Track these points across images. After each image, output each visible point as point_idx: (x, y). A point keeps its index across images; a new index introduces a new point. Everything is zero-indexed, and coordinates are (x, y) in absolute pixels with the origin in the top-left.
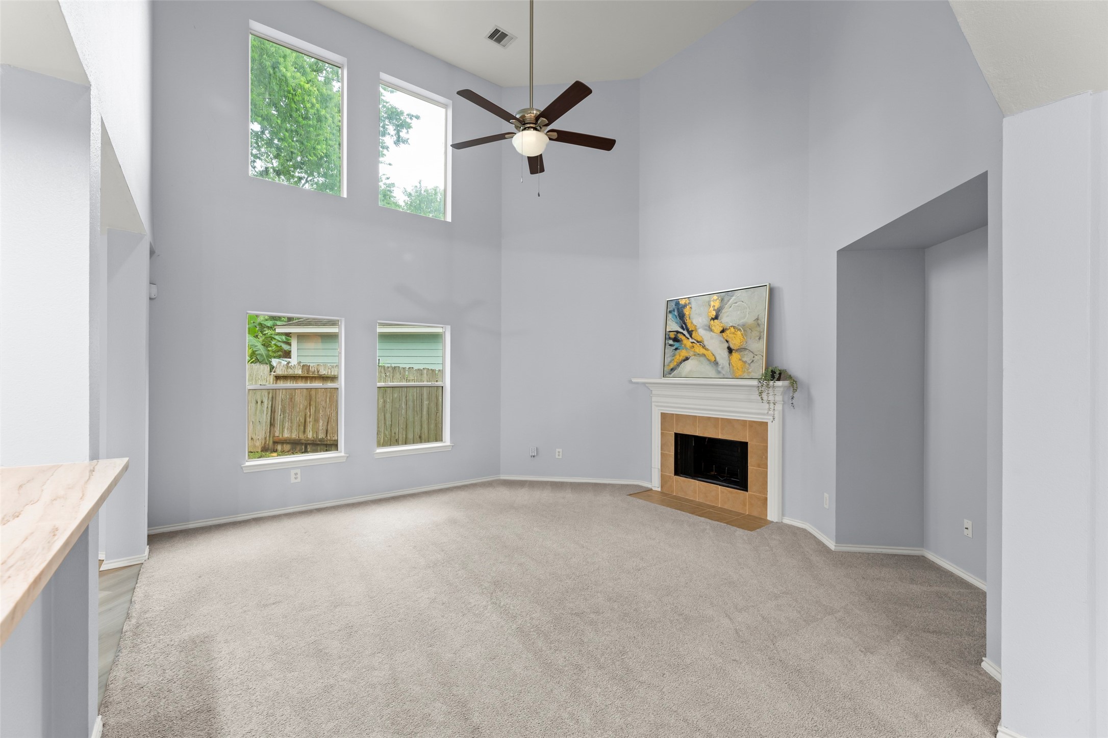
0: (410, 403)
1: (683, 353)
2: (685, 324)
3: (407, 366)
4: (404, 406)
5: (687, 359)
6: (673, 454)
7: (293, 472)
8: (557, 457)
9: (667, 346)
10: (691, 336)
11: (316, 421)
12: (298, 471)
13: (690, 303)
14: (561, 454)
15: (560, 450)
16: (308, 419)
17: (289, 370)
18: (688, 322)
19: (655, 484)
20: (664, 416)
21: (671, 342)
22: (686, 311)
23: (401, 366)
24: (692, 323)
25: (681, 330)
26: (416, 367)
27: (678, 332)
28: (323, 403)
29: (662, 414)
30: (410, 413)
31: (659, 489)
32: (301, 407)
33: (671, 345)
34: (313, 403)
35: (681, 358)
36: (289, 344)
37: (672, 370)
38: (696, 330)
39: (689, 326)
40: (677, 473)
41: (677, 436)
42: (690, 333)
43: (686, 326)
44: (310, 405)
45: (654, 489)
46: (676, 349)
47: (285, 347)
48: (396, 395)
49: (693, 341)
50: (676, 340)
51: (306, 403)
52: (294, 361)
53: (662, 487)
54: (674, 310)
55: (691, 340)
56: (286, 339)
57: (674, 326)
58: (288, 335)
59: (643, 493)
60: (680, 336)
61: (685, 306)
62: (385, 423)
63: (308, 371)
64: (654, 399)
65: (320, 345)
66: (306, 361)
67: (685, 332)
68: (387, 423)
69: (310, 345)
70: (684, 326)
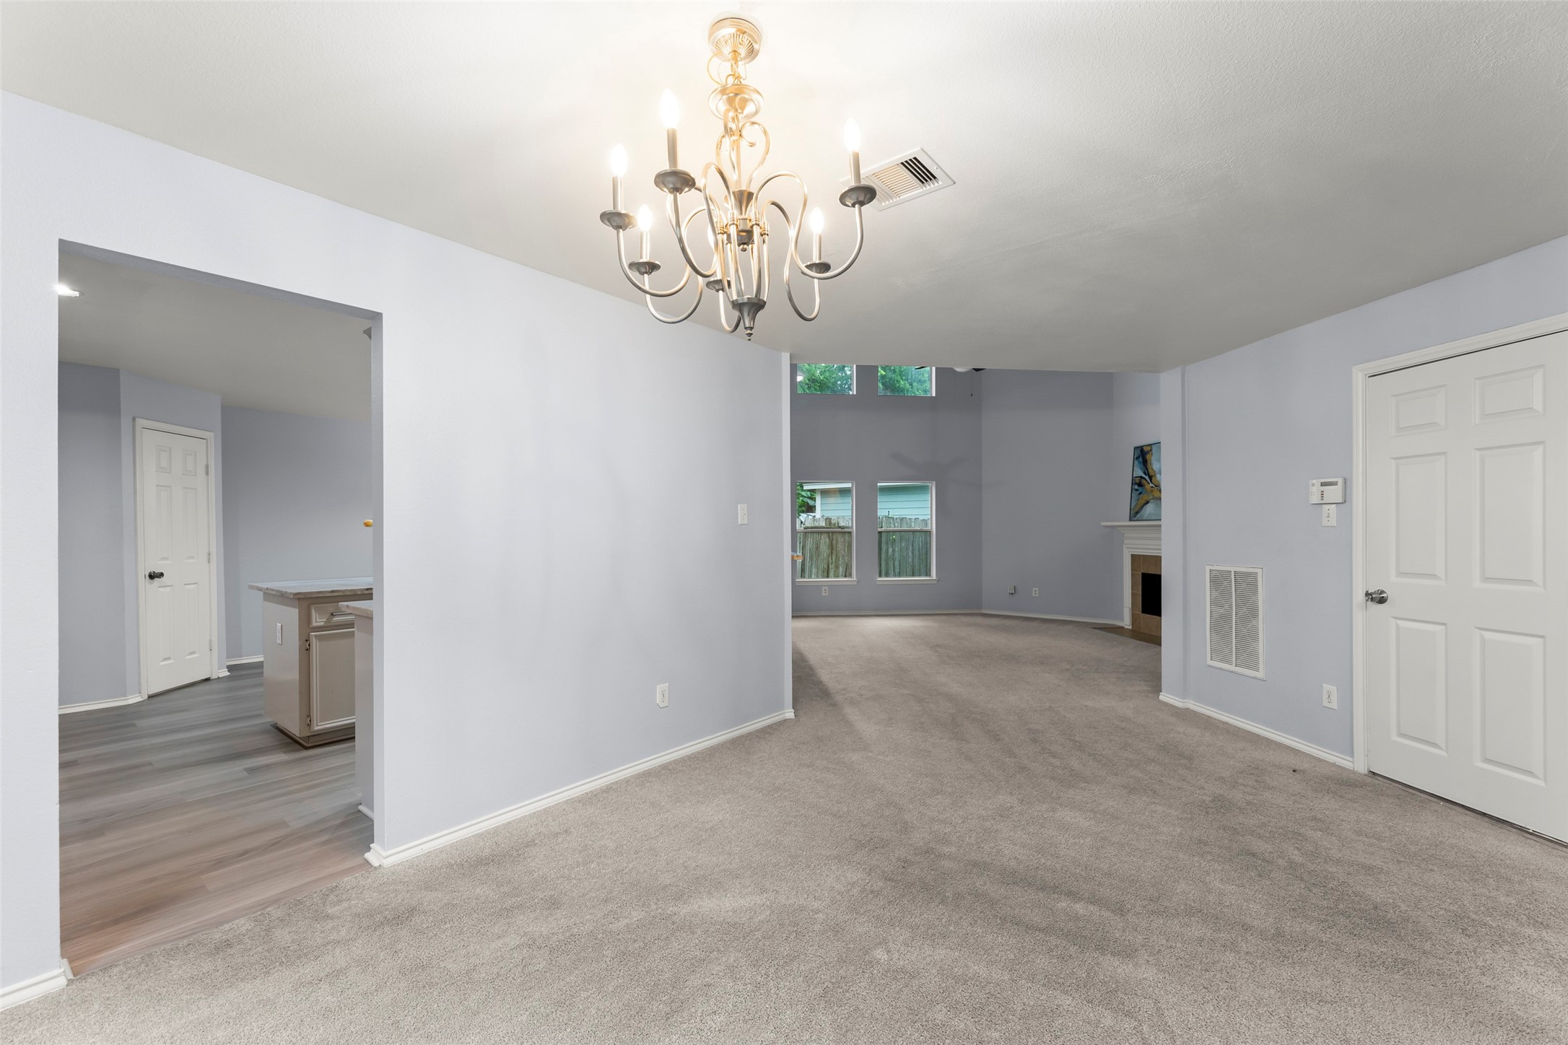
0: (917, 552)
1: (1145, 497)
2: (1147, 469)
3: (914, 517)
4: (910, 554)
5: (1147, 502)
6: (1141, 593)
7: (824, 588)
8: (1034, 595)
9: (1134, 491)
10: (1151, 481)
11: (837, 567)
12: (827, 588)
13: (1151, 450)
14: (1037, 592)
15: (1037, 589)
16: (830, 567)
17: (815, 522)
18: (1149, 467)
19: (1126, 622)
20: (1133, 556)
21: (1136, 487)
22: (1148, 457)
23: (908, 517)
24: (1152, 469)
25: (1144, 476)
26: (921, 518)
27: (1141, 477)
28: (842, 552)
29: (1132, 555)
30: (916, 560)
31: (1130, 628)
32: (825, 555)
33: (1136, 490)
34: (834, 552)
35: (1144, 502)
36: (814, 499)
37: (1137, 513)
38: (1155, 475)
39: (1150, 471)
40: (1143, 611)
41: (1143, 574)
42: (1151, 478)
43: (1148, 471)
44: (832, 554)
45: (1126, 627)
46: (1140, 493)
47: (811, 502)
48: (903, 545)
49: (1153, 485)
50: (1140, 485)
51: (829, 551)
52: (818, 514)
53: (1133, 624)
54: (1139, 457)
55: (1151, 485)
56: (811, 494)
57: (1139, 473)
58: (812, 491)
59: (1117, 630)
60: (1143, 481)
61: (1148, 453)
62: (894, 570)
63: (830, 523)
64: (1126, 541)
65: (839, 500)
66: (828, 514)
67: (1147, 478)
68: (896, 570)
69: (831, 500)
70: (1146, 472)
